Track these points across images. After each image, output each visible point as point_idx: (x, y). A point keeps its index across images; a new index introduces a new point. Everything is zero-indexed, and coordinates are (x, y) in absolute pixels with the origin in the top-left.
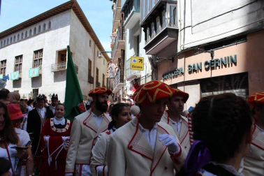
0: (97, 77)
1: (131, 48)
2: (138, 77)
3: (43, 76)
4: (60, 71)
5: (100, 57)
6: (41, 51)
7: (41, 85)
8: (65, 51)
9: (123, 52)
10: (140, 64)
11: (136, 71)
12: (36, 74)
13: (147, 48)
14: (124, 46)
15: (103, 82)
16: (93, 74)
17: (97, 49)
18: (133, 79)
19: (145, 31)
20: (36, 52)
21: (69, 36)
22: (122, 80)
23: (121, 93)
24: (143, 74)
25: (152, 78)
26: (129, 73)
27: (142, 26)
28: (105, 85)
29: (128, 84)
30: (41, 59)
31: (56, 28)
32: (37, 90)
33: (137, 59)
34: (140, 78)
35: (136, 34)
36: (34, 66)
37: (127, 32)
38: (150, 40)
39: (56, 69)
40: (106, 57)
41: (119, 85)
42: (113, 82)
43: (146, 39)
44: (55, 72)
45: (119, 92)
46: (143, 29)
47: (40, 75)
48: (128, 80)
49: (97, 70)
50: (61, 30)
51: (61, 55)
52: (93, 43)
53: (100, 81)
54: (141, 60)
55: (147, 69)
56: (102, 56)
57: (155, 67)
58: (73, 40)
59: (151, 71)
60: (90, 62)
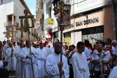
1: (47, 14)
2: (51, 28)
4: (9, 26)
8: (11, 15)
9: (43, 16)
10: (52, 22)
11: (50, 26)
13: (55, 14)
14: (43, 13)
15: (32, 31)
18: (48, 29)
19: (54, 5)
21: (13, 7)
22: (43, 30)
23: (42, 37)
24: (53, 27)
25: (58, 29)
26: (46, 26)
27: (53, 3)
28: (33, 33)
29: (46, 32)
31: (6, 3)
33: (50, 19)
35: (49, 7)
37: (45, 6)
39: (7, 25)
41: (41, 33)
42: (37, 31)
44: (6, 27)
45: (41, 36)
46: (53, 4)
48: (46, 30)
50: (8, 4)
51: (10, 17)
54: (52, 20)
55: (56, 24)
57: (59, 23)
58: (15, 10)
59: (58, 25)
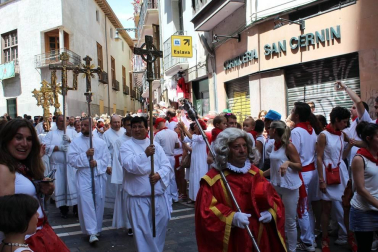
0: (113, 72)
1: (168, 22)
2: (184, 68)
3: (22, 76)
5: (117, 39)
6: (14, 33)
7: (20, 93)
8: (56, 31)
9: (157, 27)
10: (186, 48)
11: (181, 59)
12: (9, 74)
13: (196, 21)
14: (157, 18)
15: (124, 80)
16: (107, 68)
17: (109, 24)
18: (176, 72)
20: (5, 36)
21: (60, 4)
22: (158, 75)
23: (156, 96)
24: (191, 63)
25: (207, 70)
26: (167, 64)
28: (128, 84)
29: (168, 81)
30: (16, 47)
32: (14, 101)
33: (180, 39)
34: (187, 70)
36: (5, 61)
38: (200, 8)
39: (43, 62)
40: (126, 38)
41: (154, 84)
42: (141, 79)
43: (194, 6)
44: (42, 69)
45: (153, 94)
47: (17, 76)
48: (167, 74)
49: (113, 61)
51: (51, 39)
52: (102, 14)
53: (119, 78)
54: (187, 41)
55: (199, 54)
56: (120, 36)
57: (211, 51)
58: (68, 13)
59: (205, 57)
60: (99, 47)
